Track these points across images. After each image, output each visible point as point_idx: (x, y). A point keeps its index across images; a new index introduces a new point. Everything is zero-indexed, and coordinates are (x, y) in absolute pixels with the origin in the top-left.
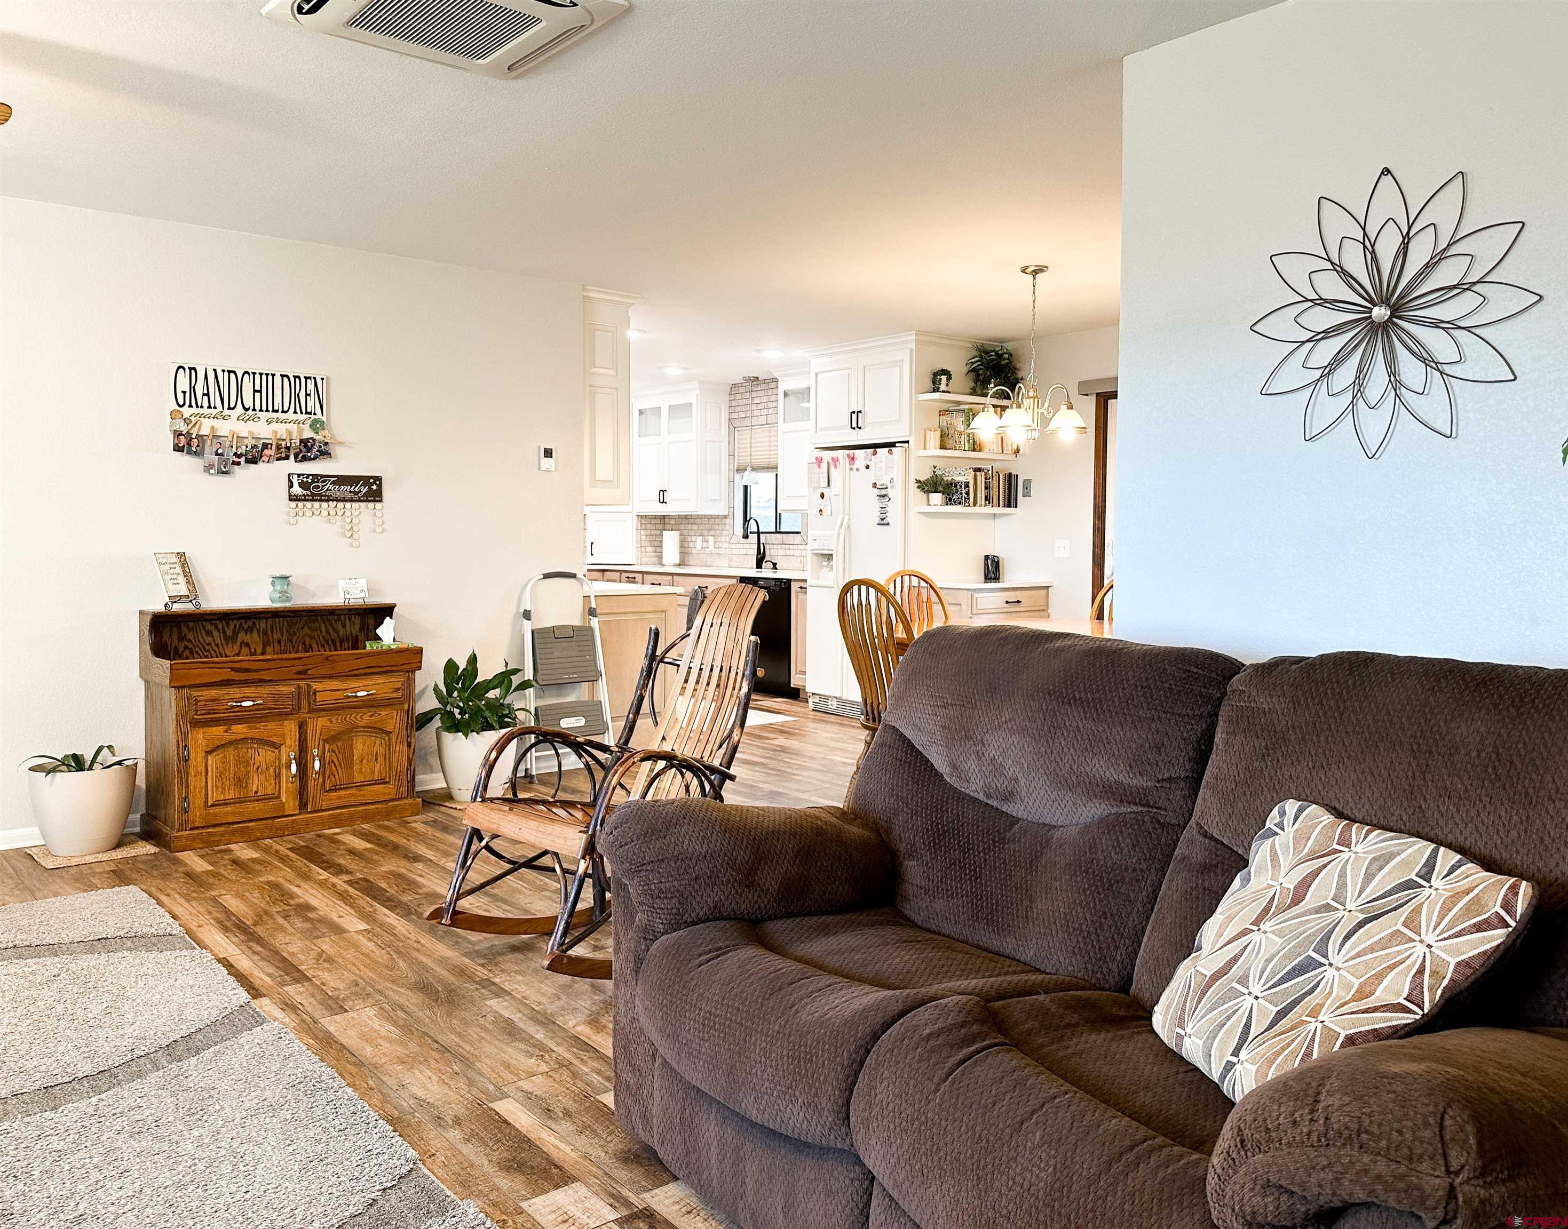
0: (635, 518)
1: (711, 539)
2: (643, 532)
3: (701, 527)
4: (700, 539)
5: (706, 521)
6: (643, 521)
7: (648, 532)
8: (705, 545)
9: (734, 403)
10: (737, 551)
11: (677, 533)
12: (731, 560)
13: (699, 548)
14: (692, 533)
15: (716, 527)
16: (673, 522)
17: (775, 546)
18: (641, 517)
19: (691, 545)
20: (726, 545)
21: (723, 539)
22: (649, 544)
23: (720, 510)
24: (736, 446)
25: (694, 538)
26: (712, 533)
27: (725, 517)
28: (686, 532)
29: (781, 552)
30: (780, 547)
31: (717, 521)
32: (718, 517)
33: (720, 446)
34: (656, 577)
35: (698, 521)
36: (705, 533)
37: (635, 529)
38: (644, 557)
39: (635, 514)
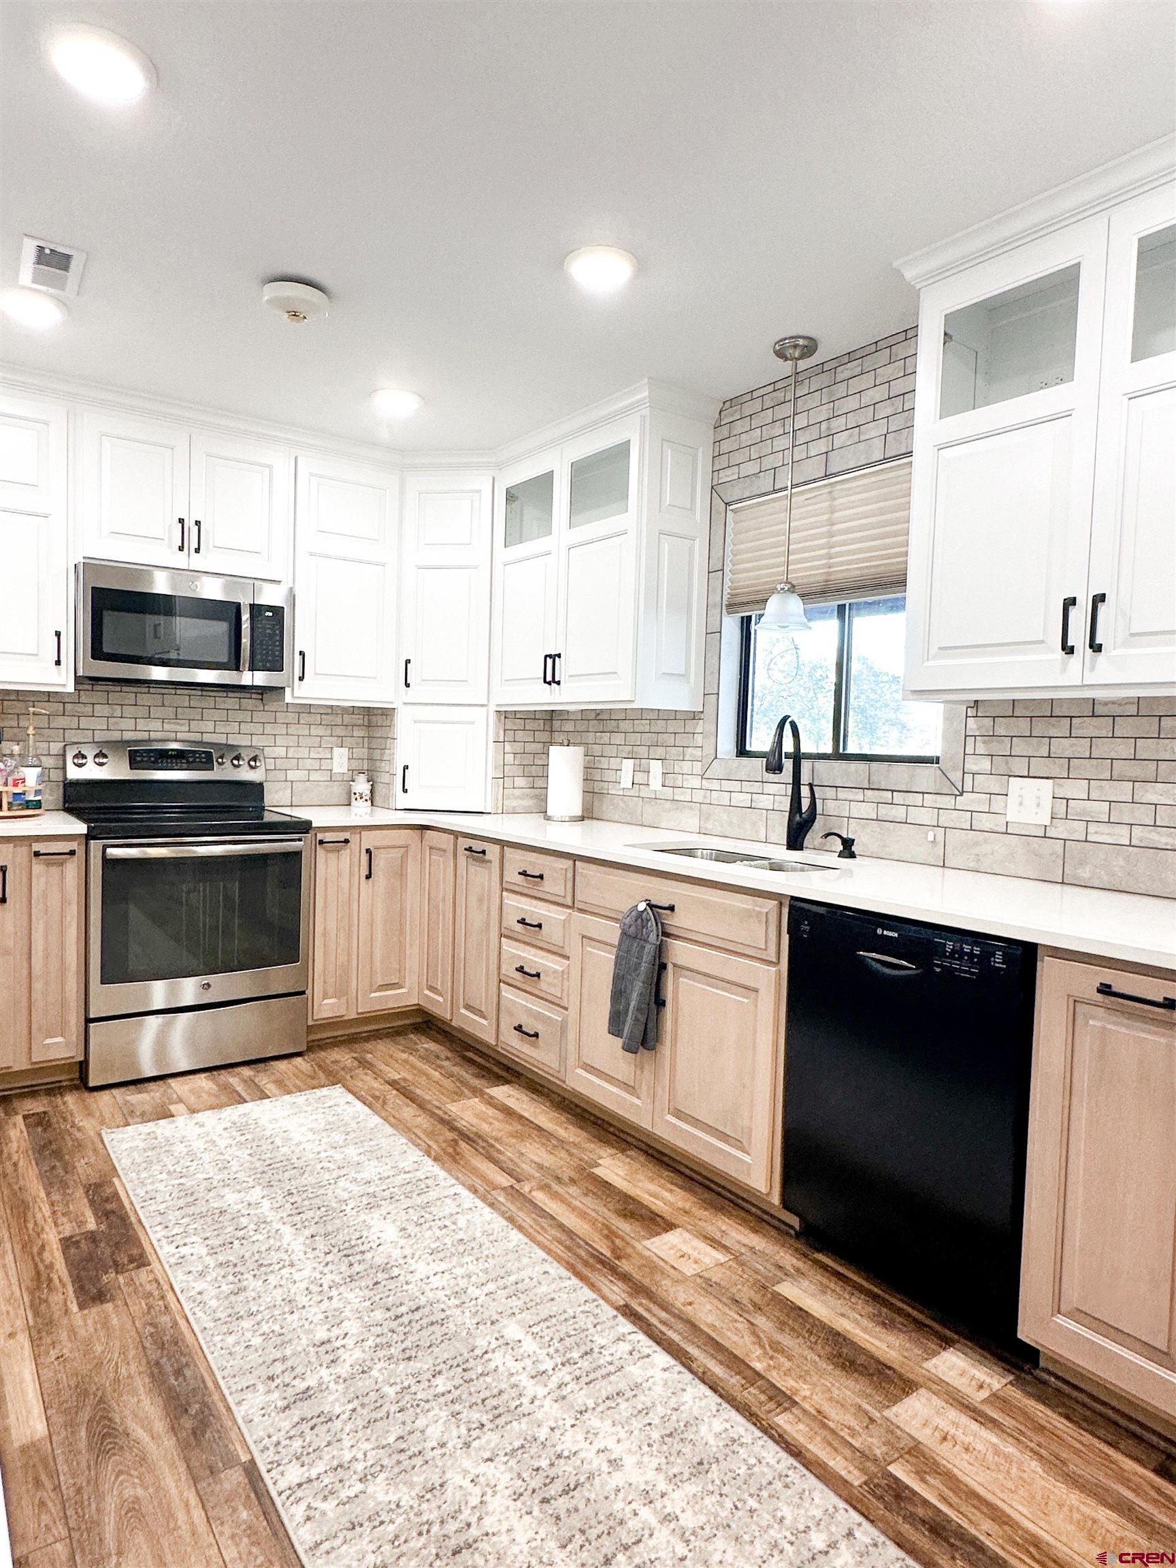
0: (492, 717)
1: (656, 767)
2: (508, 747)
3: (633, 738)
4: (628, 765)
5: (643, 726)
6: (509, 725)
7: (518, 747)
8: (640, 778)
9: (726, 446)
11: (580, 750)
12: (704, 817)
13: (626, 782)
14: (612, 751)
15: (670, 740)
16: (569, 726)
17: (842, 794)
18: (505, 715)
19: (609, 775)
20: (695, 782)
21: (686, 767)
22: (518, 771)
23: (679, 698)
24: (728, 549)
25: (614, 763)
26: (660, 752)
27: (694, 716)
28: (597, 749)
29: (867, 810)
30: (859, 795)
31: (673, 726)
32: (674, 715)
33: (689, 549)
34: (533, 857)
35: (624, 726)
36: (643, 751)
37: (491, 739)
38: (509, 798)
39: (493, 708)
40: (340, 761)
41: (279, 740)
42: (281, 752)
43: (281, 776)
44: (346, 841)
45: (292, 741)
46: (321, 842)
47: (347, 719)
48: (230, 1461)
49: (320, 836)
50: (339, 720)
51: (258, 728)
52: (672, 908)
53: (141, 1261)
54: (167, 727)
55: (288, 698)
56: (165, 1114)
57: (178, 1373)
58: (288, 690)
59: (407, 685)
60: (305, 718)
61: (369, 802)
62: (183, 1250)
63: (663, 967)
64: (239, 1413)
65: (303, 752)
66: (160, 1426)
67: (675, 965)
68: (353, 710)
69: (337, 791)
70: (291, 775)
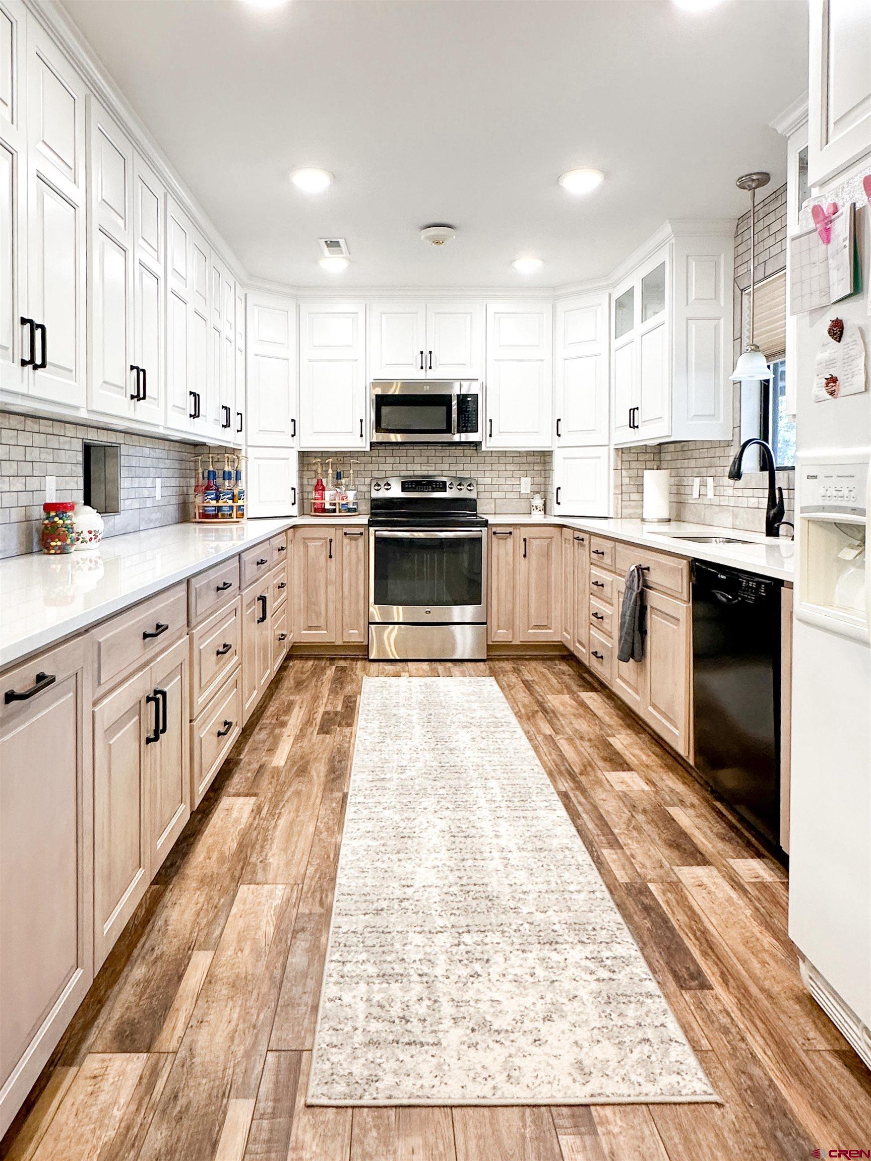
0: (612, 452)
1: (710, 480)
2: (624, 473)
3: (700, 462)
4: (697, 481)
5: (704, 453)
6: (625, 457)
7: (631, 473)
8: (703, 490)
9: (742, 249)
10: (743, 502)
11: (665, 474)
13: (696, 495)
14: (689, 472)
15: (717, 462)
18: (621, 451)
19: (687, 490)
20: (730, 492)
22: (631, 489)
23: (721, 432)
24: (745, 322)
25: (690, 481)
26: (712, 471)
27: (730, 444)
28: (681, 472)
31: (720, 452)
32: (719, 445)
33: (716, 328)
34: (600, 541)
35: (697, 454)
36: (704, 471)
37: (612, 467)
38: (626, 507)
39: (612, 447)
40: (526, 486)
41: (487, 474)
42: (488, 481)
43: (488, 495)
44: (510, 533)
45: (495, 474)
46: (495, 533)
47: (530, 459)
48: (340, 789)
49: (494, 529)
50: (524, 460)
51: (474, 467)
52: (648, 569)
53: (350, 725)
54: (423, 468)
55: (484, 448)
56: (397, 675)
57: (340, 761)
58: (483, 443)
59: (559, 435)
60: (503, 460)
61: (542, 512)
62: (369, 725)
63: (646, 608)
64: (352, 778)
65: (502, 481)
66: (322, 774)
67: (652, 607)
68: (533, 453)
69: (524, 504)
70: (495, 495)
